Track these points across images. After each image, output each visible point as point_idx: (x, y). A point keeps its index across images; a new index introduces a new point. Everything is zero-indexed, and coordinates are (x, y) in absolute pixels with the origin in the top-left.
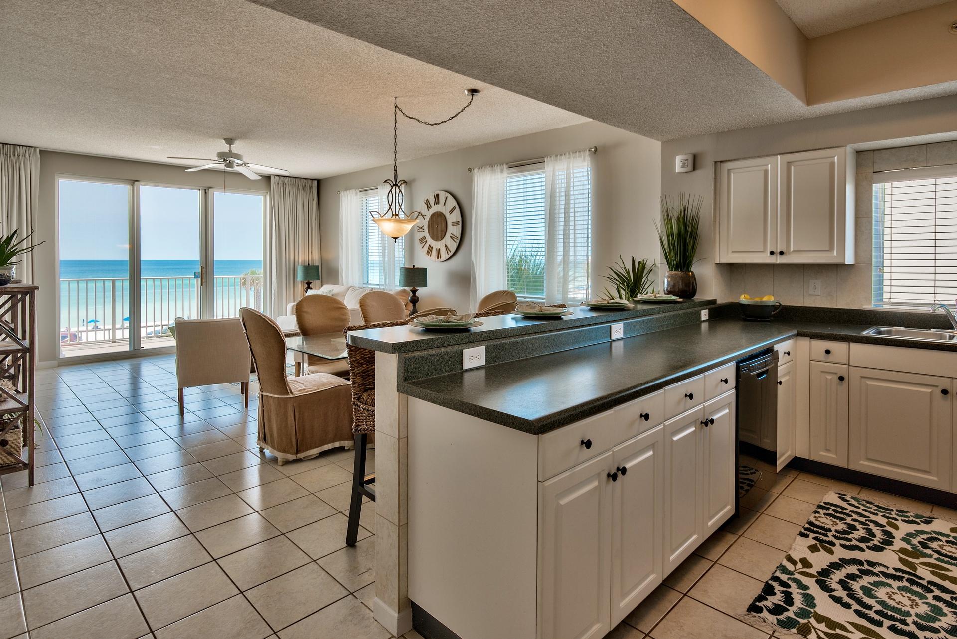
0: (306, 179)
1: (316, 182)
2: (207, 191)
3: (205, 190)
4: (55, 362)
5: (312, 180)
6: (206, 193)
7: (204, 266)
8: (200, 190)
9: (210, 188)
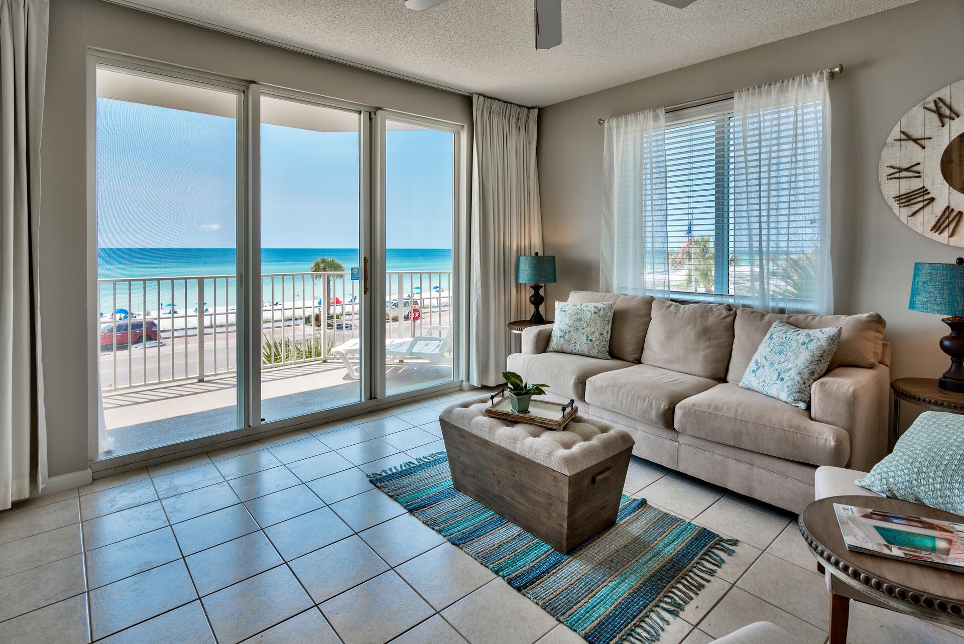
0: (520, 106)
1: (536, 111)
2: (373, 116)
3: (370, 113)
4: (87, 474)
5: (529, 108)
6: (371, 119)
7: (368, 258)
8: (360, 113)
9: (379, 109)
